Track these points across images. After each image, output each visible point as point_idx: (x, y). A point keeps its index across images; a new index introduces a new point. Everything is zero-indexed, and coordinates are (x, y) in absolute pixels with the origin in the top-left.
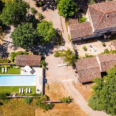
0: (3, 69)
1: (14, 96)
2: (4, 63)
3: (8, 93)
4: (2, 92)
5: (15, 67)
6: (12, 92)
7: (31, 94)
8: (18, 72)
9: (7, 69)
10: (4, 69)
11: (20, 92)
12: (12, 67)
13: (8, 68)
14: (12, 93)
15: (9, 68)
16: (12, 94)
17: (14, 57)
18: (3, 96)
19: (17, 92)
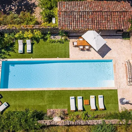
0: (20, 42)
1: (57, 120)
2: (23, 26)
3: (39, 111)
4: (20, 106)
5: (53, 39)
6: (50, 108)
7: (105, 112)
8: (63, 51)
9: (32, 44)
10: (24, 44)
11: (73, 108)
12: (45, 40)
13: (35, 42)
14: (48, 111)
15: (37, 40)
16: (49, 114)
17: (51, 8)
18: (26, 121)
19: (64, 107)
